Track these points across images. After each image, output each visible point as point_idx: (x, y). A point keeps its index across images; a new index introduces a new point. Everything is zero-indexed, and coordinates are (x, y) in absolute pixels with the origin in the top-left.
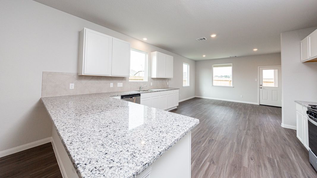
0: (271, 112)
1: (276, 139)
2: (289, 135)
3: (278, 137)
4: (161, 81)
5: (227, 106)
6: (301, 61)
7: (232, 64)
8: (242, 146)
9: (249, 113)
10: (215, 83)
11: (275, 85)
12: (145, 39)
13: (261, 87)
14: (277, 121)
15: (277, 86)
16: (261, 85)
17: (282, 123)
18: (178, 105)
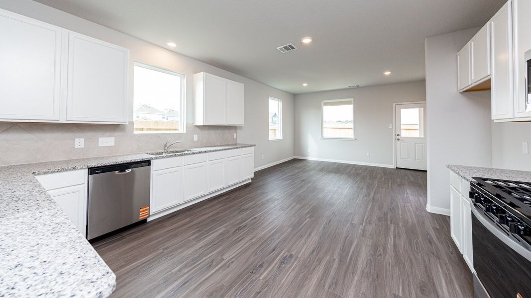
0: (413, 182)
1: (415, 241)
2: (437, 228)
3: (420, 236)
4: (219, 132)
5: (343, 174)
6: (459, 89)
7: (352, 99)
8: (348, 268)
9: (376, 185)
10: (328, 133)
11: (420, 135)
12: (172, 45)
13: (398, 137)
14: (421, 199)
15: (422, 137)
16: (398, 135)
17: (427, 204)
18: (252, 176)
